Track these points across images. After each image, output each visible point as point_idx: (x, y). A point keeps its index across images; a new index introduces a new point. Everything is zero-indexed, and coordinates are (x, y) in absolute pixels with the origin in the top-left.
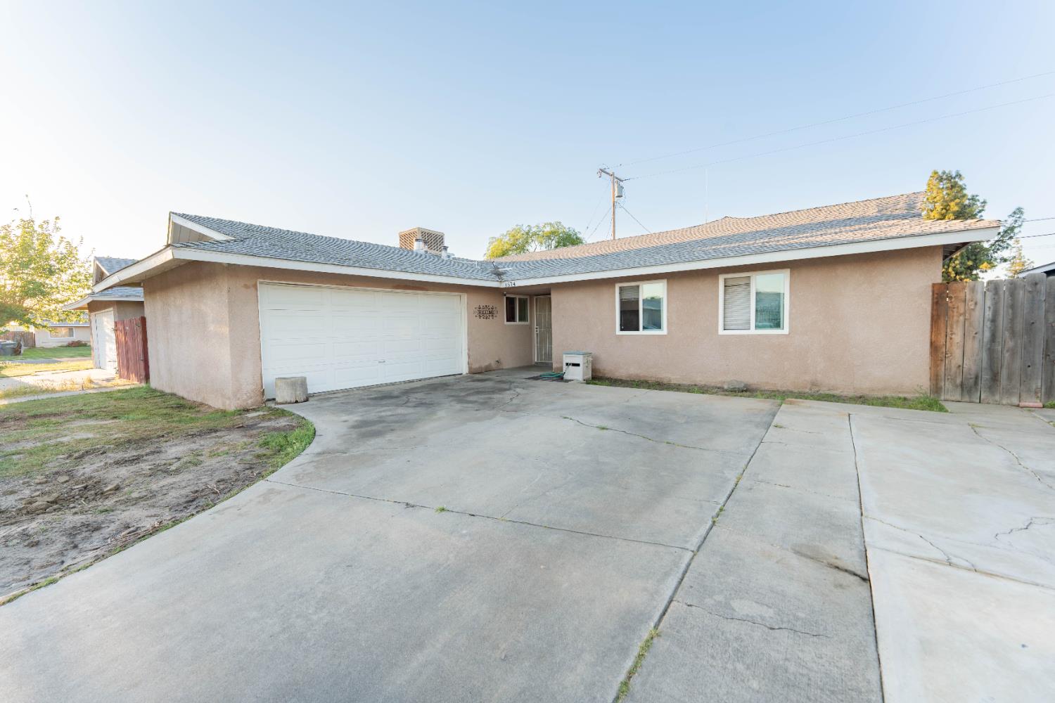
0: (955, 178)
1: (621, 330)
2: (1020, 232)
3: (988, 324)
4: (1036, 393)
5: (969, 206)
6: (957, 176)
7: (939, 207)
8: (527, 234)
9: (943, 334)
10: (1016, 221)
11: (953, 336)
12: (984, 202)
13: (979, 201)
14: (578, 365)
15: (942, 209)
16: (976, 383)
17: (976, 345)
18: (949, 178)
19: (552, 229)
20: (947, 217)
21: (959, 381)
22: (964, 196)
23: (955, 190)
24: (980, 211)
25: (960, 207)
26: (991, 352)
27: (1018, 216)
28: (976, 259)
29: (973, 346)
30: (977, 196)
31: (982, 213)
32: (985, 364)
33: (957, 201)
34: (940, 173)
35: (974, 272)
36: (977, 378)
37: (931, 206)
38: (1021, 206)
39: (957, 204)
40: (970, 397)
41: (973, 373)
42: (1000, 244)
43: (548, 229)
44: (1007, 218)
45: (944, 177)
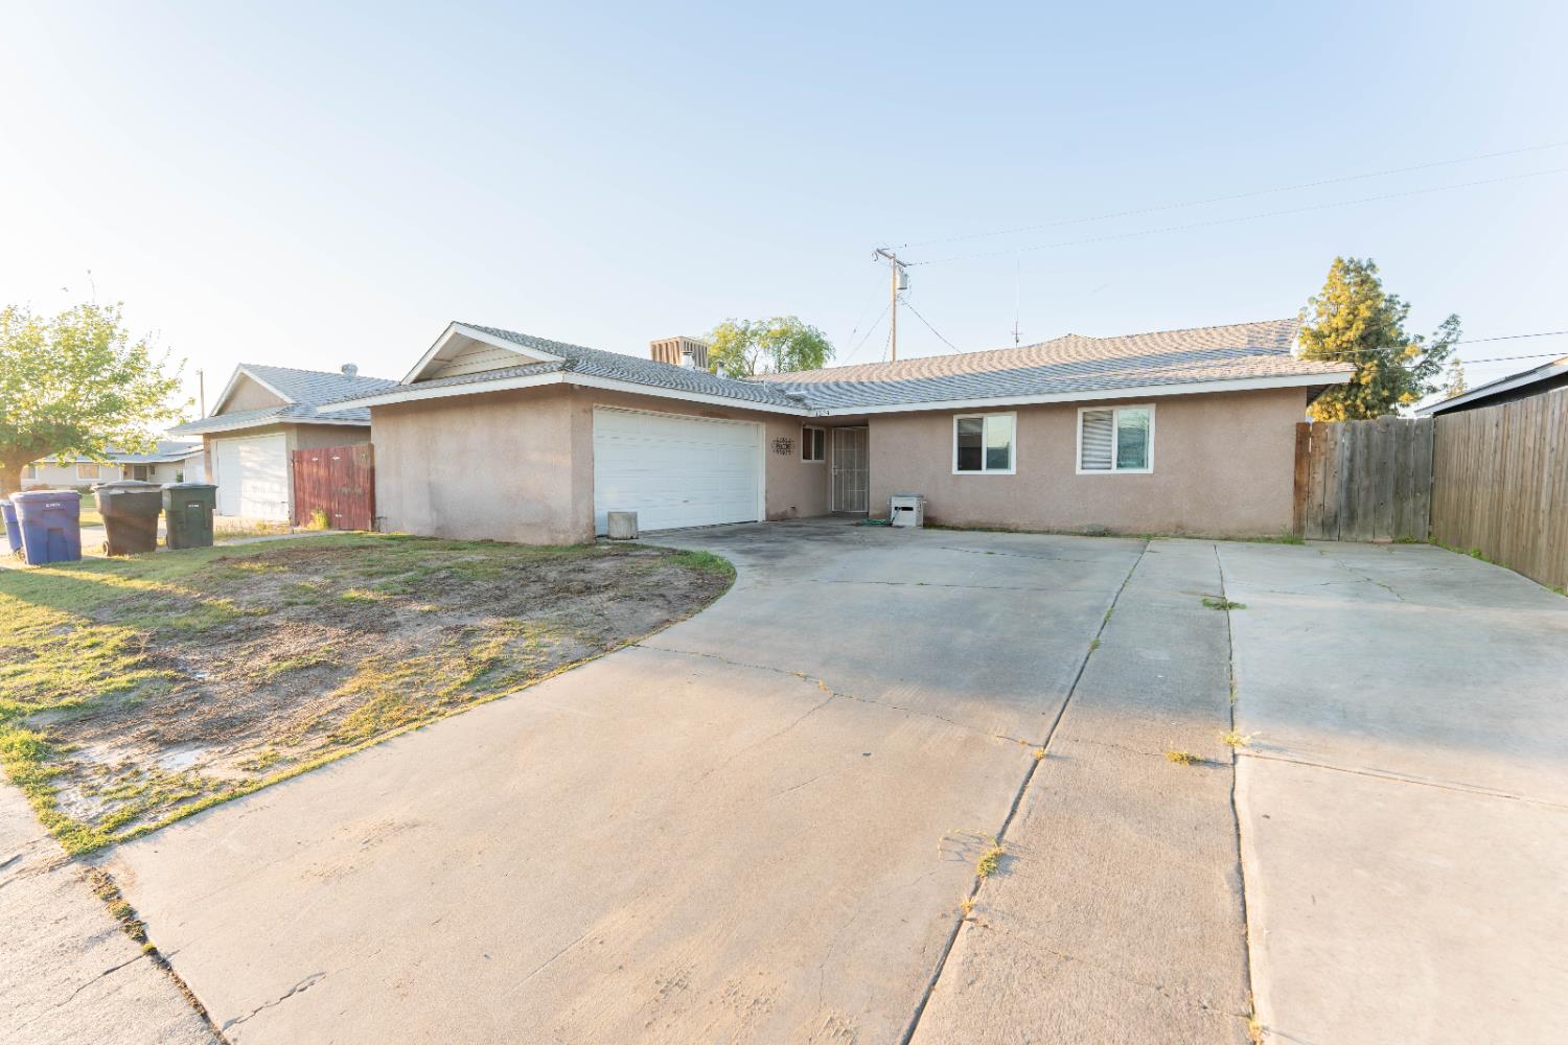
0: (1366, 270)
1: (959, 469)
2: (1455, 349)
3: (1346, 463)
4: (1387, 530)
5: (1386, 311)
6: (1368, 266)
7: (1344, 310)
8: (744, 333)
9: (1306, 474)
10: (1449, 334)
11: (1315, 476)
12: (1407, 306)
13: (1399, 303)
14: (910, 509)
15: (1349, 314)
16: (1335, 521)
17: (1336, 484)
18: (1359, 269)
19: (784, 327)
20: (1354, 326)
21: (1320, 520)
22: (1378, 296)
23: (1366, 287)
24: (1400, 319)
25: (1372, 312)
26: (1349, 491)
27: (1452, 327)
28: (1393, 388)
29: (1333, 485)
30: (1396, 296)
31: (1403, 322)
32: (1343, 503)
33: (1369, 302)
34: (1346, 261)
35: (1392, 406)
36: (1336, 516)
37: (1333, 309)
38: (1456, 313)
39: (1369, 308)
40: (1330, 536)
41: (1333, 511)
42: (1428, 367)
43: (776, 327)
44: (1437, 330)
45: (1352, 267)
